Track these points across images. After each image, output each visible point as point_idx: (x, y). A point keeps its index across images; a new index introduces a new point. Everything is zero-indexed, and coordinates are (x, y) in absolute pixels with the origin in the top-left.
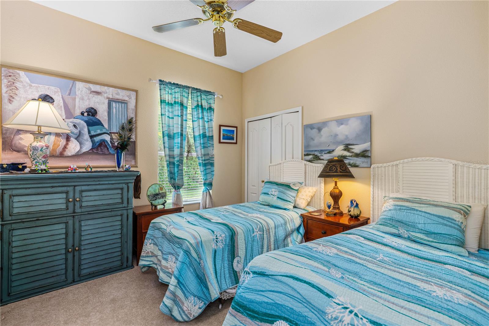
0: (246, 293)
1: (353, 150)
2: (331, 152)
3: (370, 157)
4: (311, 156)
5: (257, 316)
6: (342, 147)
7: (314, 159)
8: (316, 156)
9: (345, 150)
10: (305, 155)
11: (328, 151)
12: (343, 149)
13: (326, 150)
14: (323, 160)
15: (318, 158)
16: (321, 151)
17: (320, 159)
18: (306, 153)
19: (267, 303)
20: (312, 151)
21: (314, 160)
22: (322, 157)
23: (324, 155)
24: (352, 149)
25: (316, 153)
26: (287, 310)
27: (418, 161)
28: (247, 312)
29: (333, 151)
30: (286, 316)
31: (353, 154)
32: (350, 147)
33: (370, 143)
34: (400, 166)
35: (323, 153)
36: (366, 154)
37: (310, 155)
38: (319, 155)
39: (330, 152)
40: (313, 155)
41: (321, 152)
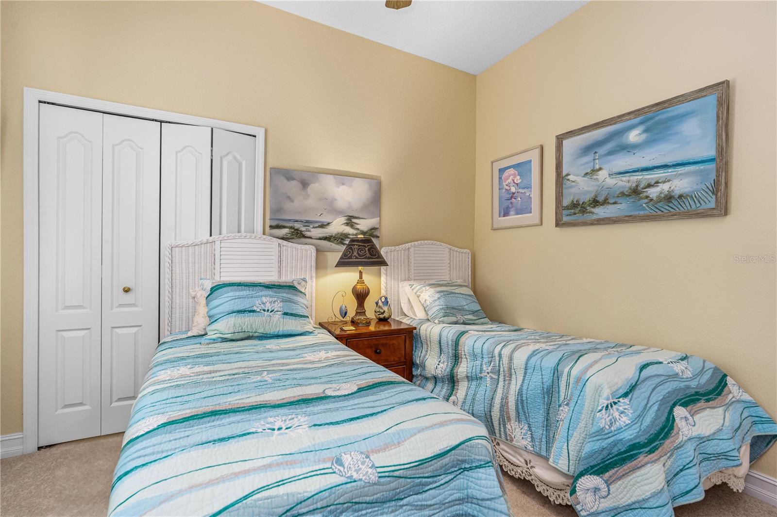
0: (643, 422)
1: (358, 226)
2: (325, 225)
3: (378, 237)
4: (286, 231)
5: (667, 429)
6: (343, 220)
7: (293, 235)
8: (297, 230)
9: (347, 224)
10: (272, 227)
11: (320, 224)
12: (344, 224)
13: (316, 222)
14: (310, 238)
15: (301, 233)
16: (307, 222)
17: (304, 237)
18: (274, 223)
19: (659, 409)
20: (290, 220)
21: (293, 238)
22: (308, 234)
23: (312, 230)
24: (357, 224)
25: (297, 225)
26: (669, 397)
27: (426, 244)
28: (660, 437)
29: (328, 224)
30: (673, 402)
31: (359, 232)
32: (354, 220)
33: (379, 218)
34: (412, 250)
35: (311, 226)
36: (375, 233)
37: (284, 227)
38: (303, 229)
39: (323, 226)
40: (291, 228)
41: (306, 224)
